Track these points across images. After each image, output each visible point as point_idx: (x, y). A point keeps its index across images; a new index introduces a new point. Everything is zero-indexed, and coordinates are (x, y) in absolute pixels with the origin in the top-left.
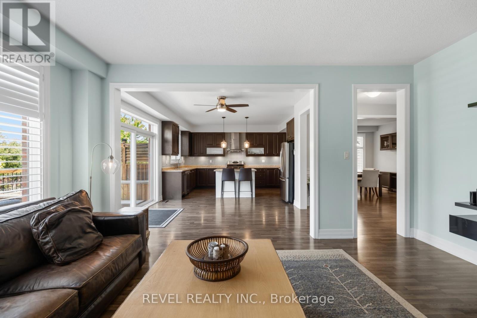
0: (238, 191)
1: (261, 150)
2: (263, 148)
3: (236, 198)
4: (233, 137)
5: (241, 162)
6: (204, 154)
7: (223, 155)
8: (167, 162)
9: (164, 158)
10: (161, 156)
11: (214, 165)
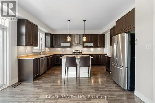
0: (78, 72)
1: (91, 44)
2: (92, 43)
3: (77, 78)
4: (76, 37)
5: (80, 50)
6: (60, 46)
7: (70, 47)
8: (26, 51)
9: (22, 48)
10: (17, 46)
11: (65, 52)
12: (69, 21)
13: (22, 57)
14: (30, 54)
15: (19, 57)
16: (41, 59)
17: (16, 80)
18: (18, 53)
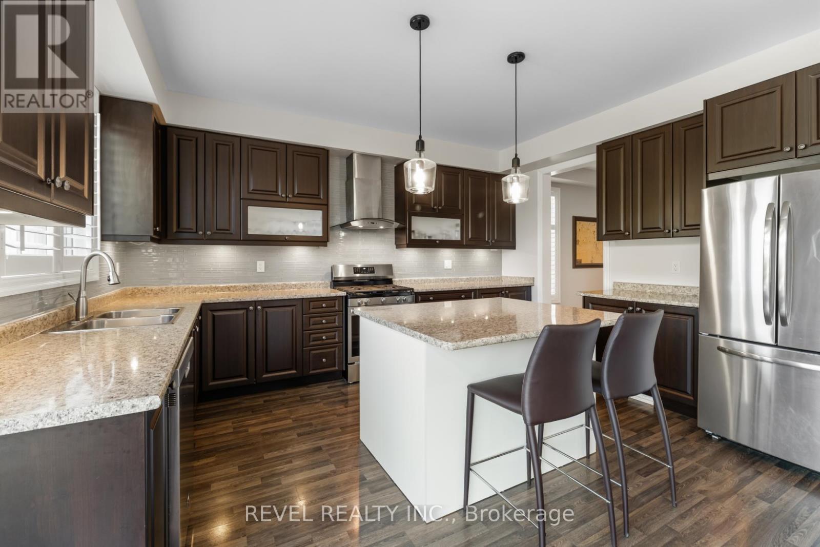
2: (458, 221)
11: (273, 283)
12: (420, 24)
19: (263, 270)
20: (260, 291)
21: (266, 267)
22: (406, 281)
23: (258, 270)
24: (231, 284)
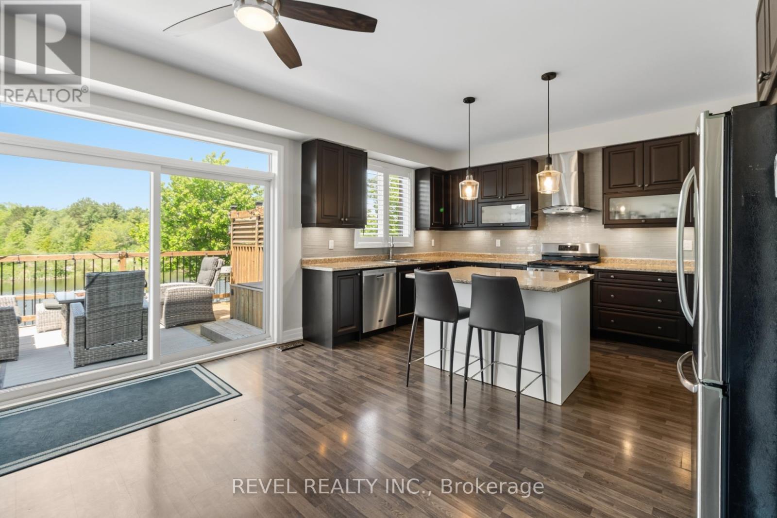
6: (475, 224)
8: (331, 245)
9: (316, 233)
10: (300, 229)
11: (505, 254)
12: (469, 100)
13: (316, 262)
14: (347, 254)
15: (307, 262)
16: (365, 274)
17: (297, 333)
18: (304, 249)
19: (499, 246)
20: (497, 259)
21: (501, 243)
22: (620, 260)
23: (497, 246)
24: (483, 253)
